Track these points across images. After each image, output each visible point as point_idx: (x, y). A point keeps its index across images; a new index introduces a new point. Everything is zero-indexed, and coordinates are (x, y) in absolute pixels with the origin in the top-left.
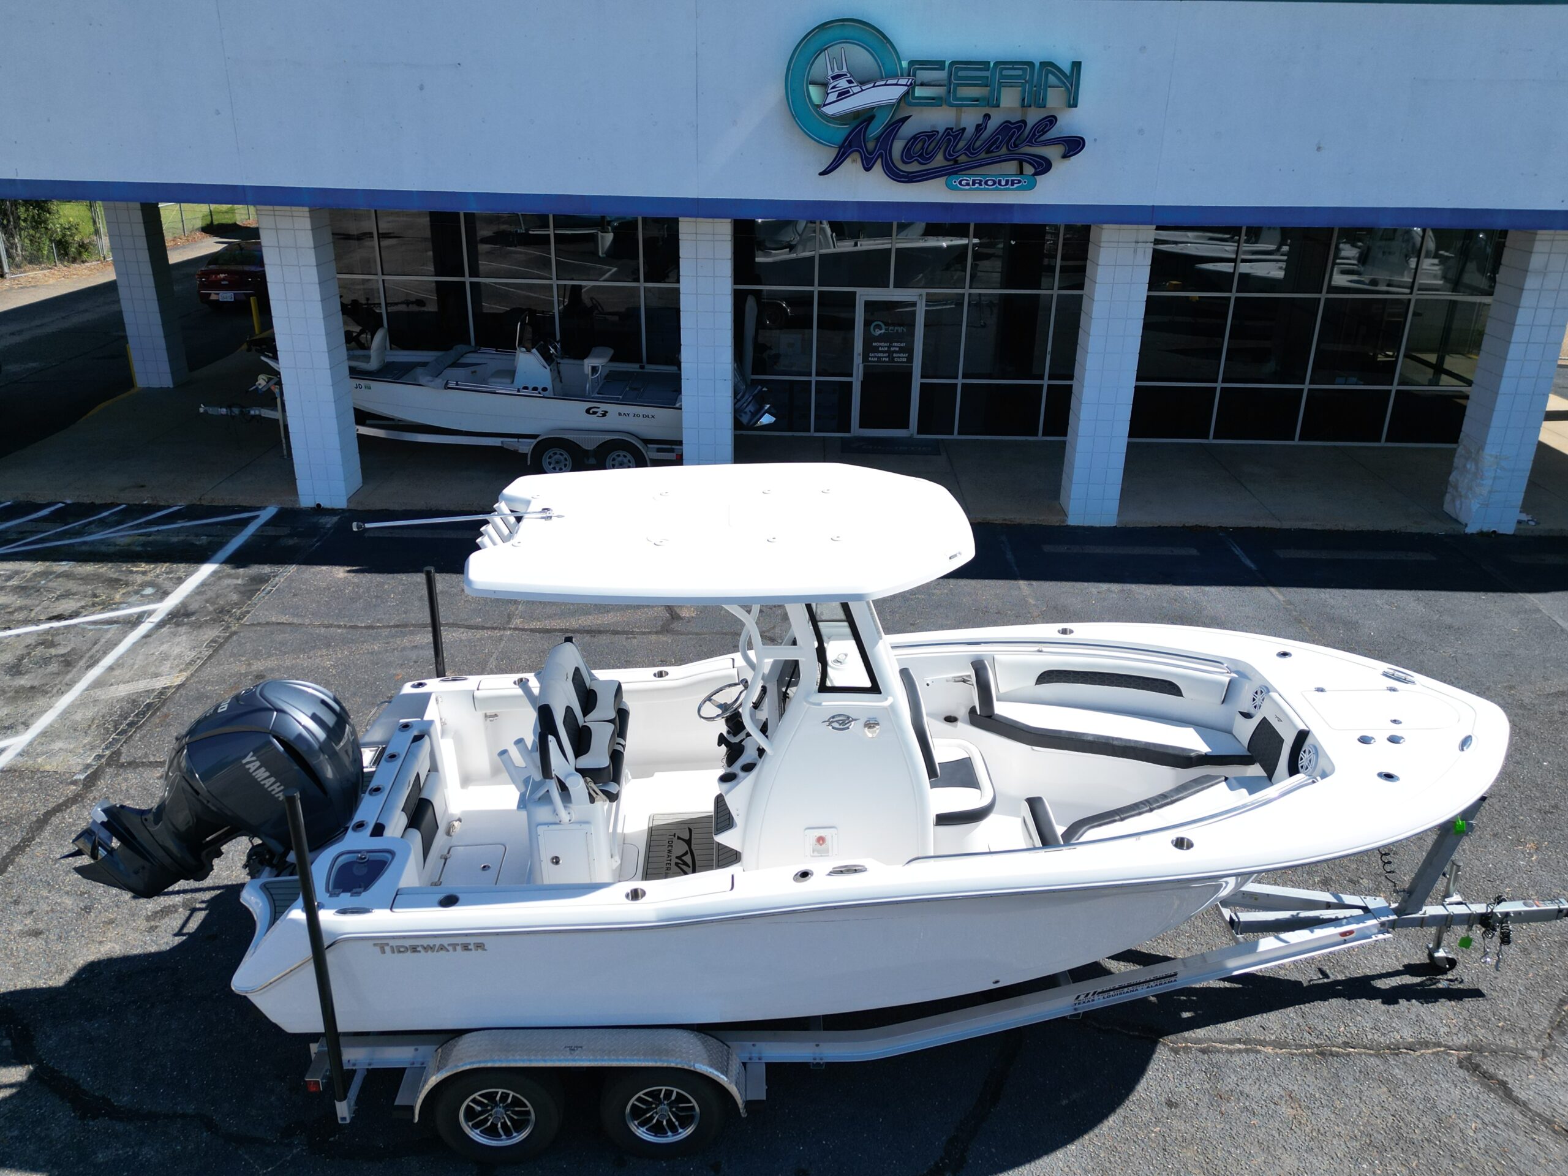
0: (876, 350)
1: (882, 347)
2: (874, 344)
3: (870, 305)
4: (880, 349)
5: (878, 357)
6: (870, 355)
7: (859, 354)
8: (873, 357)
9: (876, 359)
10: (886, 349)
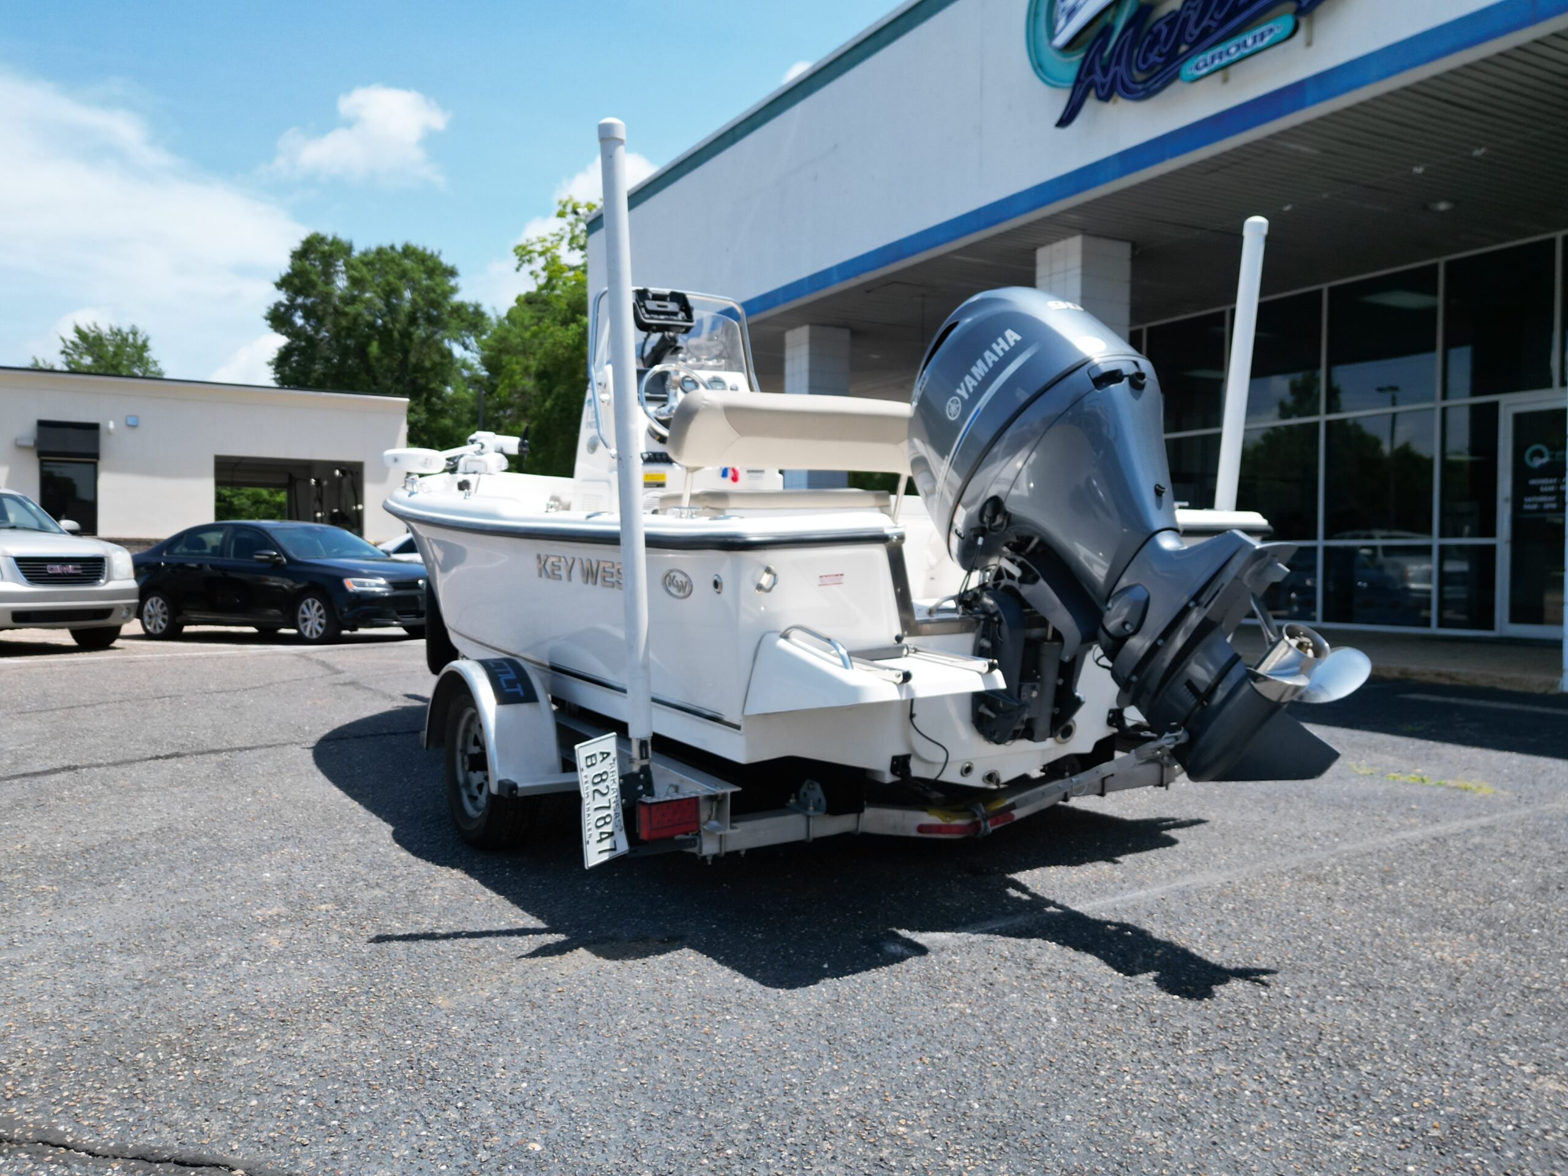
0: (1536, 491)
1: (1544, 485)
2: (1533, 482)
3: (1520, 419)
4: (1542, 489)
5: (1541, 504)
6: (1528, 499)
7: (1506, 500)
8: (1531, 503)
9: (1535, 507)
10: (1552, 489)
